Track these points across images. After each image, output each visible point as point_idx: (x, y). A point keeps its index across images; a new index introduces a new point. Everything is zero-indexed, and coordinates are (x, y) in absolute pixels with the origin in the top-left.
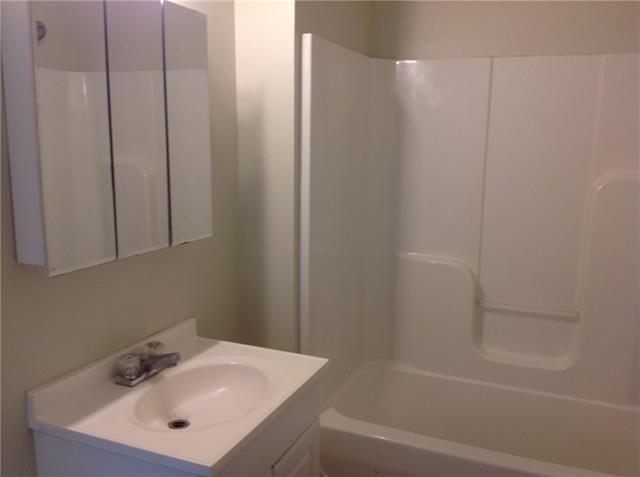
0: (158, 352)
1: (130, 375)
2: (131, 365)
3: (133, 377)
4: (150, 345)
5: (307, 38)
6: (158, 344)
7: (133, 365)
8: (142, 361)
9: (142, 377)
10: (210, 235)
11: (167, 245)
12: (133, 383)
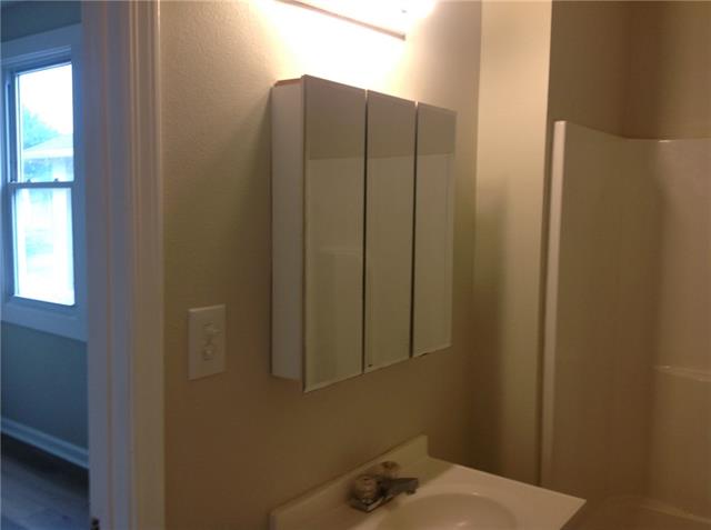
0: (394, 474)
1: (367, 498)
2: (368, 488)
3: (370, 501)
4: (386, 465)
5: (560, 126)
6: (394, 465)
7: (369, 488)
8: (379, 483)
9: (378, 503)
10: (448, 345)
11: (407, 357)
12: (370, 508)
